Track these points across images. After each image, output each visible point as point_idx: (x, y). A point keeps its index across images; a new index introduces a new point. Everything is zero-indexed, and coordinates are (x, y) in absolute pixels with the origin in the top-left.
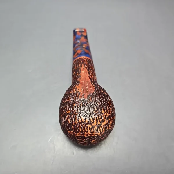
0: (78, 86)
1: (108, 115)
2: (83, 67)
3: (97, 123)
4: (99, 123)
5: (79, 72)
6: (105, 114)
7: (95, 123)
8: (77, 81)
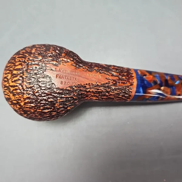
0: (71, 65)
1: (22, 104)
2: (111, 78)
3: (12, 86)
4: (12, 89)
5: (100, 70)
6: (22, 100)
7: (12, 84)
8: (82, 65)
